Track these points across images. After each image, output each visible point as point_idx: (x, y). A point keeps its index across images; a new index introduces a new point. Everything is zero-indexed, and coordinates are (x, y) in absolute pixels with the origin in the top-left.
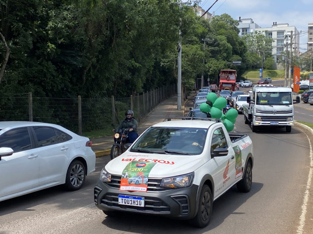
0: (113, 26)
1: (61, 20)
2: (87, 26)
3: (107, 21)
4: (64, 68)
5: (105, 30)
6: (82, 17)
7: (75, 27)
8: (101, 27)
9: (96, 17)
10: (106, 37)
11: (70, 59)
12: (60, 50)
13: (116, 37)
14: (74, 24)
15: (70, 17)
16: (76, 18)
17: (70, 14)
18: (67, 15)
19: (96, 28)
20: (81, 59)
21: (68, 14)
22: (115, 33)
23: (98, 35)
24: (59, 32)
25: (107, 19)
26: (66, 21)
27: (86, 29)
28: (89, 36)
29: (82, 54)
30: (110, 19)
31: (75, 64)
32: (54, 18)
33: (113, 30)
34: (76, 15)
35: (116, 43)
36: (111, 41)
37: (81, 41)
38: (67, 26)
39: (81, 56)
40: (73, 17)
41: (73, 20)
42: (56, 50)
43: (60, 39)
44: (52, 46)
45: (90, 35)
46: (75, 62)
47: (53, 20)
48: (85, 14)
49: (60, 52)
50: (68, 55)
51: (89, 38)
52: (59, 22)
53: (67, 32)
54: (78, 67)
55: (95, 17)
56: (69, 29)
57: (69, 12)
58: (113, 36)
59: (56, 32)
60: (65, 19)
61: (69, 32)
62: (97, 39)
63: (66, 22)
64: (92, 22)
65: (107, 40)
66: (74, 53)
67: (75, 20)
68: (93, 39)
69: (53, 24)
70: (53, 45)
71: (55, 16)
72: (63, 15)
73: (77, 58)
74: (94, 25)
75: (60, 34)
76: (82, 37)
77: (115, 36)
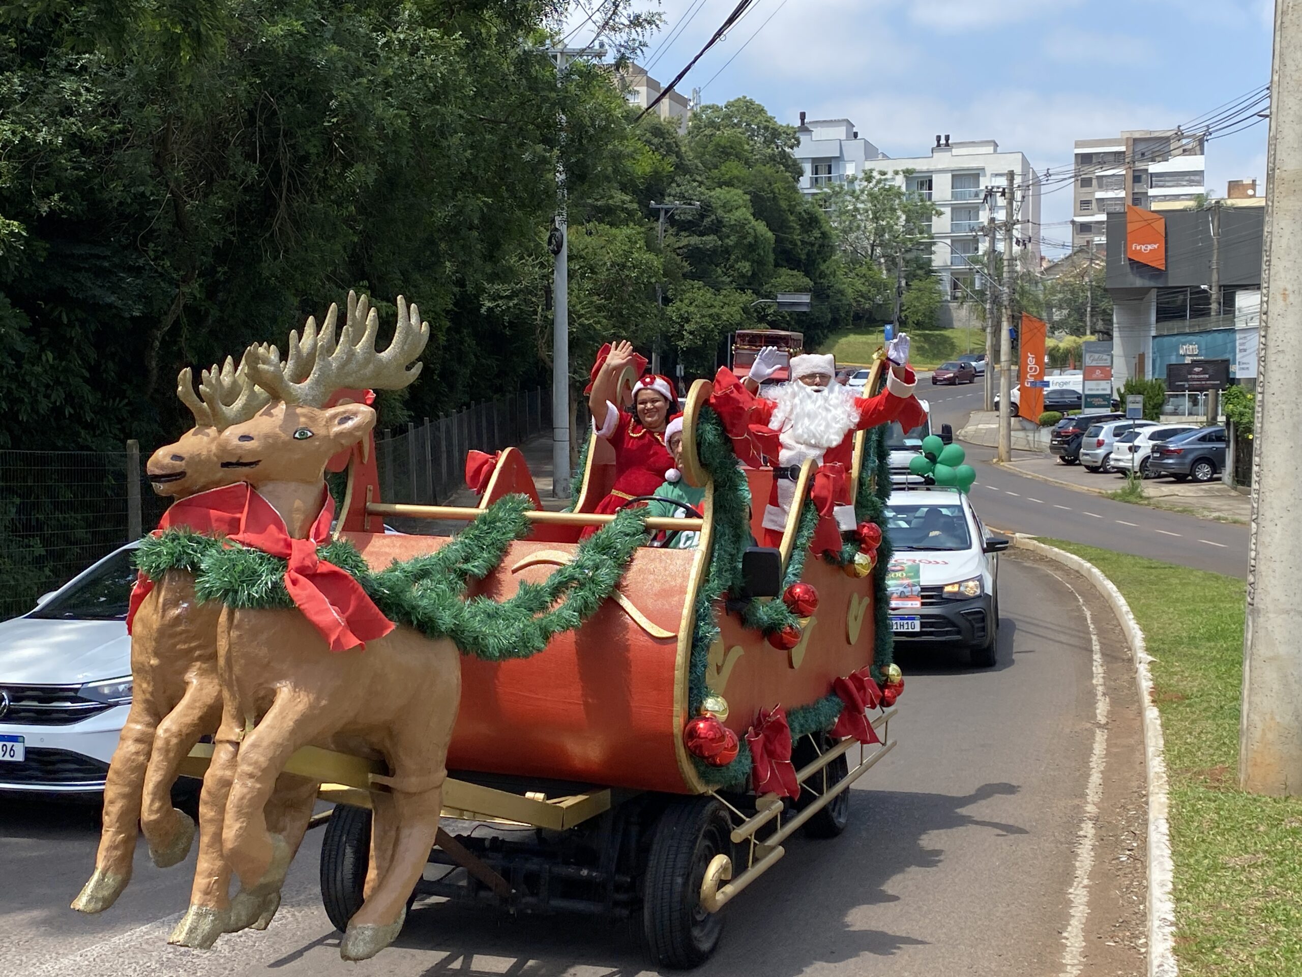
0: (277, 144)
1: (49, 116)
2: (163, 140)
3: (251, 120)
4: (65, 321)
5: (238, 157)
6: (141, 105)
7: (112, 145)
8: (226, 143)
9: (203, 106)
10: (246, 190)
11: (89, 284)
12: (48, 246)
13: (289, 190)
14: (104, 129)
15: (87, 101)
16: (115, 106)
17: (88, 90)
18: (77, 93)
19: (203, 151)
20: (138, 281)
21: (82, 91)
22: (285, 174)
23: (209, 184)
24: (42, 167)
25: (251, 113)
26: (72, 120)
27: (157, 155)
28: (172, 185)
29: (141, 262)
30: (261, 113)
31: (110, 306)
32: (17, 107)
33: (278, 162)
34: (114, 93)
35: (290, 215)
36: (268, 206)
37: (136, 206)
38: (74, 140)
39: (137, 271)
40: (102, 104)
41: (103, 116)
42: (27, 242)
43: (47, 194)
44: (8, 225)
45: (176, 179)
46: (113, 293)
47: (15, 113)
48: (154, 91)
49: (45, 254)
50: (82, 265)
51: (171, 193)
52: (43, 122)
53: (74, 168)
54: (127, 315)
55: (196, 105)
56: (83, 153)
57: (85, 80)
58: (277, 182)
59: (26, 169)
60: (67, 111)
61: (84, 169)
62: (206, 195)
63: (73, 123)
64: (183, 124)
65: (249, 202)
66: (105, 258)
67: (112, 114)
68: (191, 196)
69: (14, 133)
70: (16, 223)
71: (24, 96)
72: (57, 92)
73: (122, 279)
74: (195, 138)
75: (47, 174)
76: (142, 189)
77: (284, 185)
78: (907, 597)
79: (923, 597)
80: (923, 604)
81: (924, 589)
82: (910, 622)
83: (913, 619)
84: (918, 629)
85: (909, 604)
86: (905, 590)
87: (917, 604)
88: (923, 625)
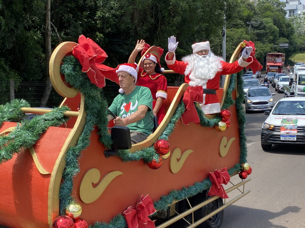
0: (158, 14)
1: (108, 10)
2: (133, 14)
3: (152, 9)
4: (112, 56)
5: (149, 17)
6: (128, 6)
7: (122, 16)
8: (147, 14)
9: (142, 6)
10: (151, 25)
11: (117, 48)
12: (108, 39)
13: (161, 24)
14: (120, 13)
15: (116, 6)
16: (122, 7)
18: (114, 4)
19: (142, 16)
20: (128, 47)
21: (115, 4)
22: (160, 21)
23: (143, 23)
24: (107, 22)
25: (152, 7)
26: (113, 11)
27: (132, 18)
28: (135, 24)
29: (128, 42)
30: (155, 6)
31: (122, 52)
32: (101, 8)
33: (158, 18)
34: (122, 4)
35: (160, 30)
36: (156, 28)
37: (127, 30)
38: (114, 15)
39: (127, 44)
40: (120, 7)
41: (120, 9)
42: (104, 39)
43: (108, 28)
44: (100, 35)
45: (136, 23)
46: (122, 49)
47: (101, 10)
48: (131, 3)
49: (108, 41)
50: (115, 43)
51: (135, 26)
52: (107, 11)
53: (114, 22)
54: (125, 55)
55: (140, 6)
56: (115, 18)
57: (116, 1)
58: (158, 23)
59: (104, 22)
60: (112, 8)
61: (116, 22)
62: (142, 26)
63: (113, 12)
64: (137, 10)
65: (152, 27)
66: (120, 42)
67: (122, 9)
68: (139, 27)
69: (101, 14)
70: (102, 34)
71: (103, 6)
72: (110, 4)
73: (124, 46)
74: (140, 13)
75: (108, 23)
76: (128, 25)
77: (160, 23)
78: (292, 129)
79: (298, 130)
80: (298, 132)
81: (298, 127)
82: (293, 137)
83: (294, 136)
84: (295, 140)
85: (293, 132)
86: (292, 127)
87: (296, 132)
88: (297, 139)
